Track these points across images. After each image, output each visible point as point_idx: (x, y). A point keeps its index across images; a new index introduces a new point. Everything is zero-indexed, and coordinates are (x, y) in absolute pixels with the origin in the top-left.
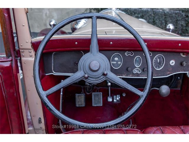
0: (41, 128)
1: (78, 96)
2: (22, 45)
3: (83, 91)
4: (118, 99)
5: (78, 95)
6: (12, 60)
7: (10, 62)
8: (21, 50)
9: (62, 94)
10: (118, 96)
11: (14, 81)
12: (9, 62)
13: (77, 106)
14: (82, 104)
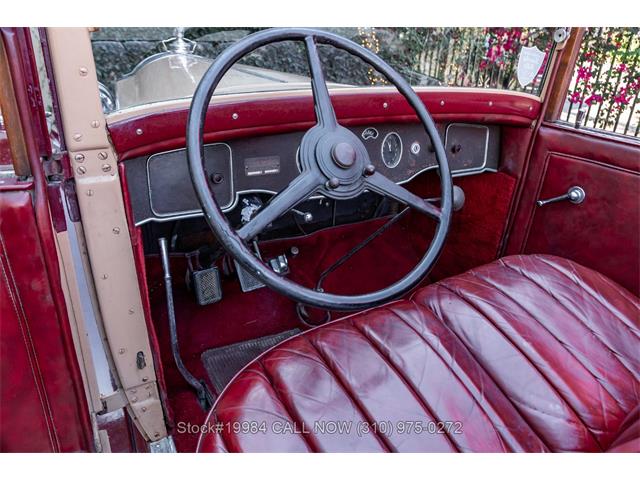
0: (144, 380)
1: (201, 276)
2: (78, 136)
3: (191, 265)
4: (282, 265)
5: (200, 272)
6: (33, 187)
7: (27, 194)
8: (73, 155)
9: (167, 276)
10: (280, 257)
11: (41, 255)
12: (21, 192)
13: (203, 303)
14: (213, 296)
